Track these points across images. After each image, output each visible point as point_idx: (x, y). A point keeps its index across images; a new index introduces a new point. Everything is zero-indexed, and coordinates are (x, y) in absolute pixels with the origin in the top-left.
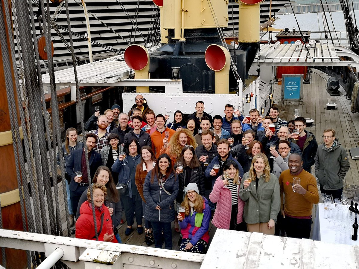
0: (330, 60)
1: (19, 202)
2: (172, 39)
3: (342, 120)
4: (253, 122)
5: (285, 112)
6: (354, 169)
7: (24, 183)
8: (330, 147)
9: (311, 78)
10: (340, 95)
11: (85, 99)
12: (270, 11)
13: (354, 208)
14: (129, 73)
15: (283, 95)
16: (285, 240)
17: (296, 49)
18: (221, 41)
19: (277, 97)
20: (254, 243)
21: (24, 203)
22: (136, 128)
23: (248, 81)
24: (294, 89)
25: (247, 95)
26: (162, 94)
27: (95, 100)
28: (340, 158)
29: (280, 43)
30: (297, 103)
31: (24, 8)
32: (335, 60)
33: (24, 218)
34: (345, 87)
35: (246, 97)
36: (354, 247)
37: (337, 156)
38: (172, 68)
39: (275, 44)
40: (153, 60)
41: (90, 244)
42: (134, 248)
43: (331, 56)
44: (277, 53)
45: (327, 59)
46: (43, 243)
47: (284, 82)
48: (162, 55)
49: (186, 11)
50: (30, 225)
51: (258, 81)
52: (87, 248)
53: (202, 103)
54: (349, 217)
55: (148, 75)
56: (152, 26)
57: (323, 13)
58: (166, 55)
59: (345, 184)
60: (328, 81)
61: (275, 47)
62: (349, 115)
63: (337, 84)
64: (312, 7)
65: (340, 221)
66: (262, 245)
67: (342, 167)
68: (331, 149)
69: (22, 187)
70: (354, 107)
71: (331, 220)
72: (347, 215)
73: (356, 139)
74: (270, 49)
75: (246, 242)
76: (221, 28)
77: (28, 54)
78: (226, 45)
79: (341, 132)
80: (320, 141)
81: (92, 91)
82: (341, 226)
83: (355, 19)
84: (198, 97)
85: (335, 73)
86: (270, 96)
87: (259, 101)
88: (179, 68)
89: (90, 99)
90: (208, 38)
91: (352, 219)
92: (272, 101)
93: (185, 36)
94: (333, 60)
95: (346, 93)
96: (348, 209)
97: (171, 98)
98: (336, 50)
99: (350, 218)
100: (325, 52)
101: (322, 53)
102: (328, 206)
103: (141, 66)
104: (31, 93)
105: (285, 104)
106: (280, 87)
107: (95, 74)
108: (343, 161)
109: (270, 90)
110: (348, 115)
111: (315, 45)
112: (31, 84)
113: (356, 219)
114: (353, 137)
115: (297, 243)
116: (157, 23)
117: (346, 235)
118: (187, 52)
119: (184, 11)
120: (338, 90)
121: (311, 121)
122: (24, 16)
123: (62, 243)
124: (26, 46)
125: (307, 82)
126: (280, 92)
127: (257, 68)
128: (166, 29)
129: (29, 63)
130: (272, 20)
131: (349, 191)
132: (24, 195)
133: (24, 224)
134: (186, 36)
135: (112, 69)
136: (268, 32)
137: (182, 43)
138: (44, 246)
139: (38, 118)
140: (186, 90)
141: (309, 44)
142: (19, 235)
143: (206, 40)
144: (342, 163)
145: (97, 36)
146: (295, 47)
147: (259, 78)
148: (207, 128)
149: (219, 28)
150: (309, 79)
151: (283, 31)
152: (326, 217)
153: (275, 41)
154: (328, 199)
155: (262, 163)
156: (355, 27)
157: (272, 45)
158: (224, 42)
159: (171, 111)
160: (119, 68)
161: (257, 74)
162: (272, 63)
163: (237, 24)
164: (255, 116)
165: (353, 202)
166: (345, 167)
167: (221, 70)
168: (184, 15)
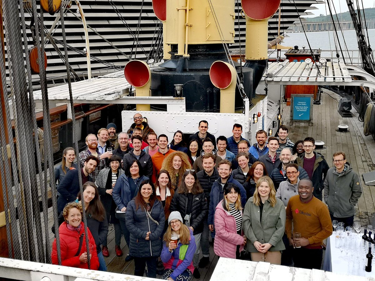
0: (342, 79)
1: (5, 226)
2: (175, 54)
3: (354, 142)
4: (260, 144)
5: (294, 134)
6: (367, 195)
7: (11, 205)
8: (341, 171)
9: (321, 98)
10: (352, 117)
11: (83, 117)
12: (279, 28)
13: (368, 237)
14: (129, 90)
15: (292, 116)
16: (294, 270)
17: (306, 68)
18: (227, 58)
19: (286, 117)
20: (260, 273)
21: (10, 226)
22: (137, 149)
23: (255, 100)
24: (304, 110)
25: (254, 115)
26: (164, 112)
27: (93, 118)
28: (352, 183)
29: (289, 61)
30: (306, 125)
31: (15, 16)
32: (347, 79)
33: (10, 243)
34: (358, 108)
35: (253, 116)
36: (368, 279)
37: (348, 180)
38: (175, 85)
39: (284, 62)
40: (154, 76)
41: (80, 273)
42: (129, 278)
43: (342, 76)
44: (286, 72)
45: (339, 79)
46: (29, 271)
47: (293, 102)
48: (165, 71)
49: (191, 26)
50: (16, 252)
51: (266, 100)
52: (77, 277)
53: (205, 123)
54: (362, 246)
55: (149, 92)
56: (154, 42)
57: (334, 31)
58: (169, 71)
59: (358, 212)
60: (339, 102)
61: (284, 65)
62: (362, 138)
63: (349, 105)
64: (323, 26)
65: (352, 251)
66: (269, 276)
67: (353, 192)
68: (342, 173)
69: (9, 210)
70: (367, 129)
71: (343, 249)
72: (361, 244)
73: (369, 163)
74: (279, 67)
75: (251, 273)
76: (227, 44)
77: (18, 66)
78: (232, 62)
79: (354, 155)
80: (331, 165)
81: (90, 109)
82: (354, 256)
83: (368, 37)
84: (202, 116)
85: (347, 94)
86: (278, 117)
87: (267, 121)
88: (182, 86)
89: (88, 118)
90: (213, 55)
91: (366, 249)
92: (281, 122)
93: (188, 52)
94: (345, 79)
95: (358, 115)
96: (362, 238)
97: (174, 117)
98: (347, 69)
99: (364, 248)
100: (337, 71)
101: (333, 72)
102: (339, 234)
103: (142, 83)
104: (20, 107)
105: (294, 125)
106: (289, 108)
107: (93, 91)
108: (355, 186)
109: (279, 110)
110: (360, 137)
111: (326, 63)
112: (21, 97)
113: (370, 249)
114: (366, 161)
115: (307, 274)
116: (160, 39)
117: (359, 266)
118: (191, 68)
119: (187, 26)
120: (350, 111)
121: (322, 143)
122: (15, 25)
123: (50, 272)
124: (17, 57)
125: (317, 103)
126: (289, 112)
127: (264, 87)
128: (169, 45)
129: (19, 75)
130: (281, 37)
131: (362, 218)
132: (10, 218)
133: (9, 250)
134: (190, 52)
135: (111, 86)
136: (277, 50)
137: (186, 59)
138: (30, 274)
139: (28, 134)
140: (189, 108)
141: (320, 63)
142: (3, 262)
143: (212, 56)
144: (354, 188)
145: (97, 52)
146: (305, 65)
147: (267, 97)
148: (210, 150)
149: (225, 44)
150: (320, 99)
151: (293, 49)
152: (338, 246)
153: (283, 60)
154: (340, 227)
155: (267, 187)
156: (368, 45)
157: (280, 63)
158: (230, 59)
159: (173, 130)
160: (118, 85)
161: (264, 93)
162: (281, 82)
163: (244, 41)
164: (262, 137)
165: (366, 230)
166: (357, 193)
167: (226, 88)
168: (188, 30)
